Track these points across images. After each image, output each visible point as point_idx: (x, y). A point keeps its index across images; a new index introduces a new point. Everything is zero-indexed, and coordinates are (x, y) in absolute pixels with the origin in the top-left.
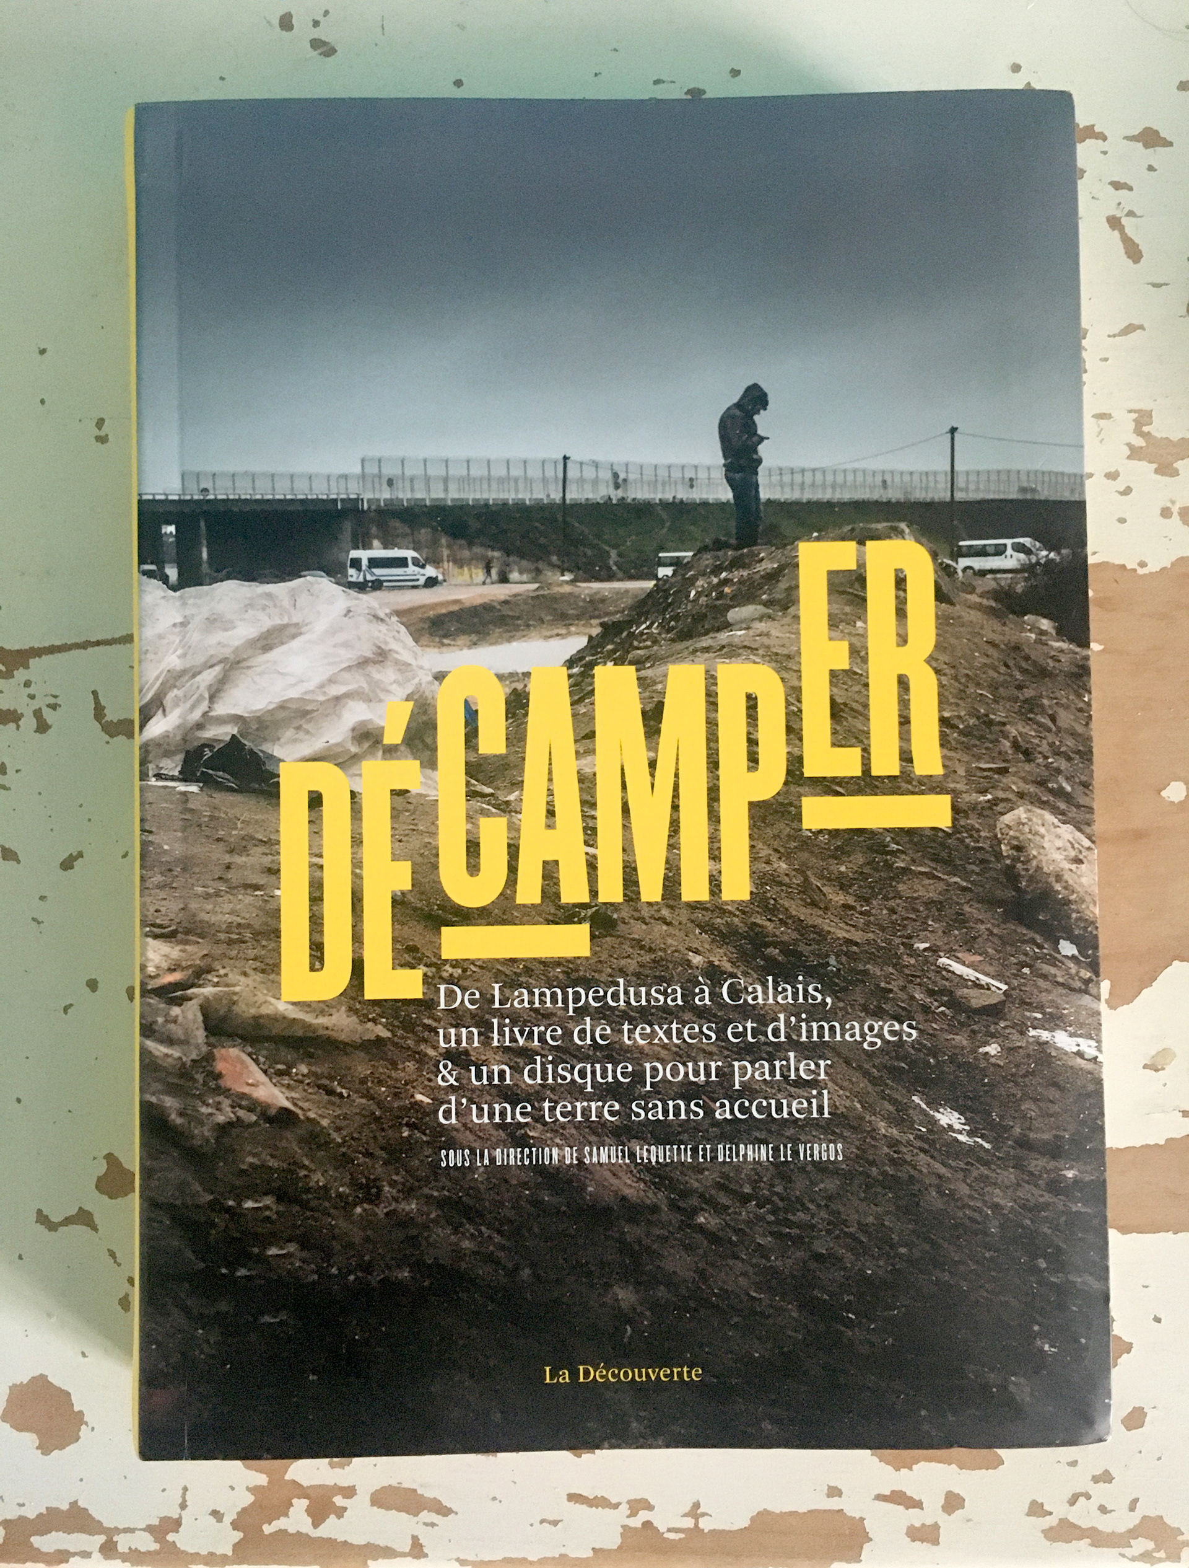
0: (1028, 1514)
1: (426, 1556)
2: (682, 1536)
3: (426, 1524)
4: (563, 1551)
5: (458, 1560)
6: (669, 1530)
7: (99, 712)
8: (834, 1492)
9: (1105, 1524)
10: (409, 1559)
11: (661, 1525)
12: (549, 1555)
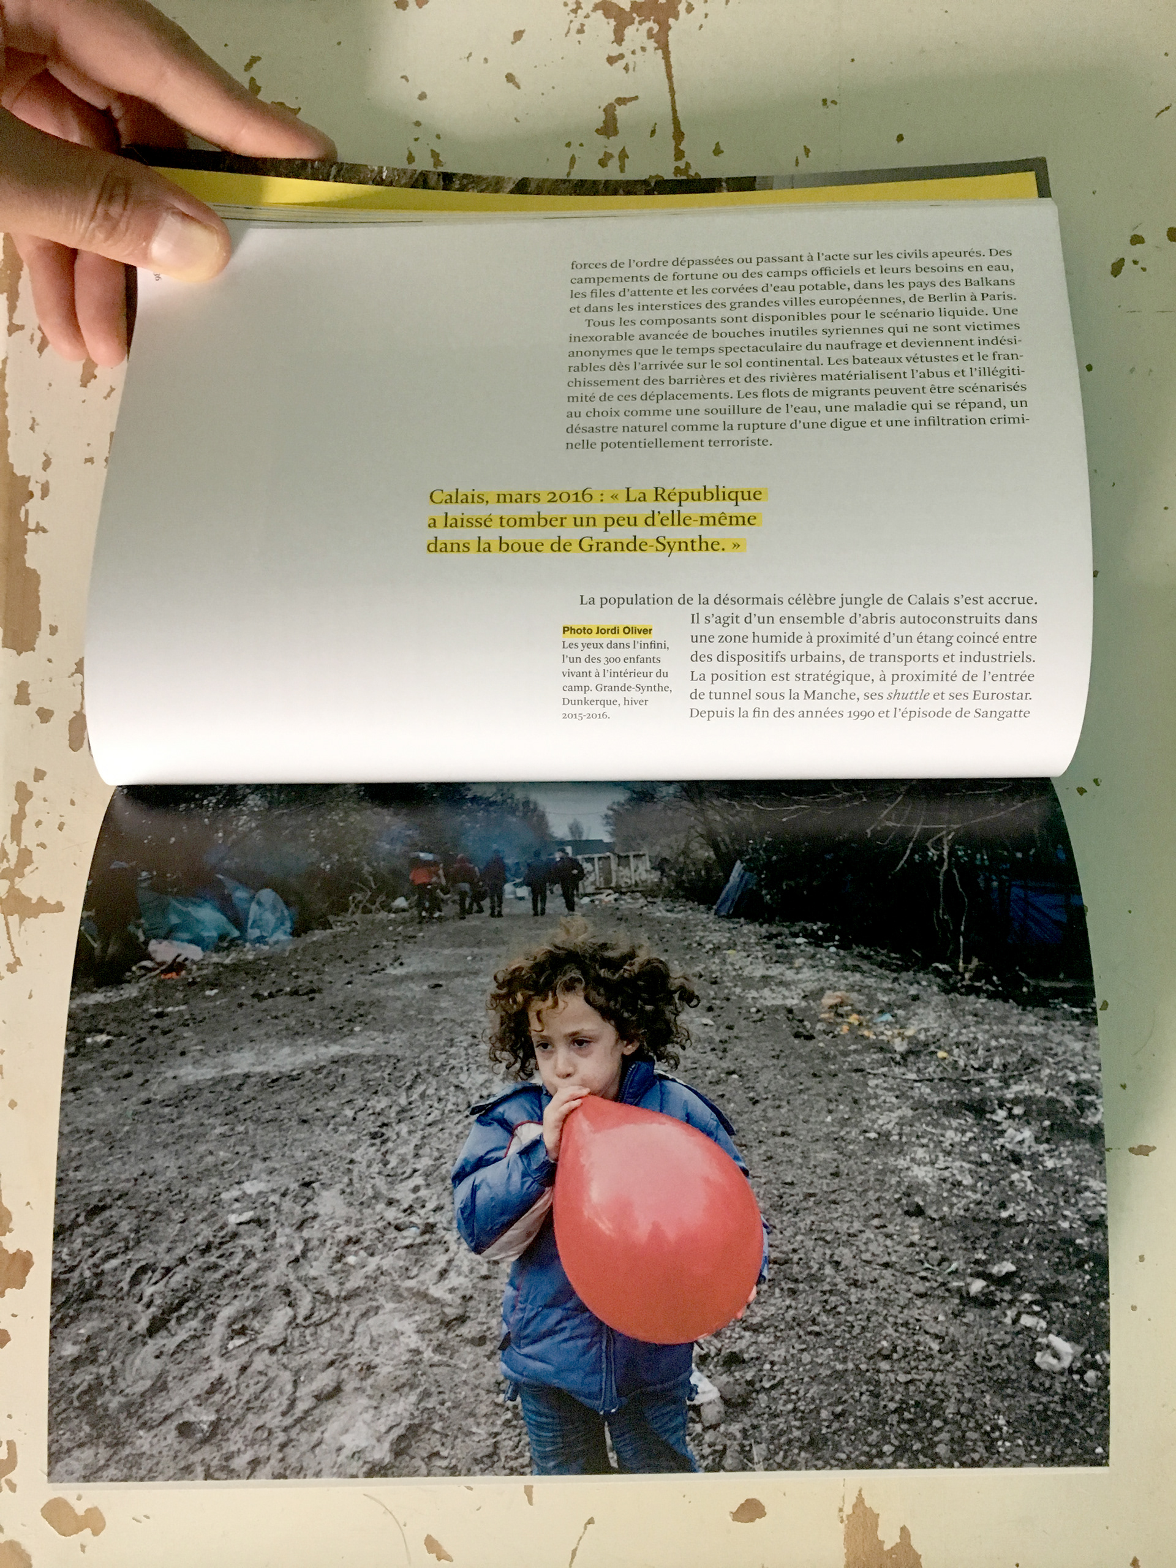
0: (36, 770)
1: (10, 335)
2: (23, 520)
3: (32, 336)
4: (12, 434)
5: (7, 358)
6: (27, 512)
7: (621, 101)
8: (53, 630)
9: (27, 825)
10: (7, 323)
11: (30, 505)
12: (10, 423)
